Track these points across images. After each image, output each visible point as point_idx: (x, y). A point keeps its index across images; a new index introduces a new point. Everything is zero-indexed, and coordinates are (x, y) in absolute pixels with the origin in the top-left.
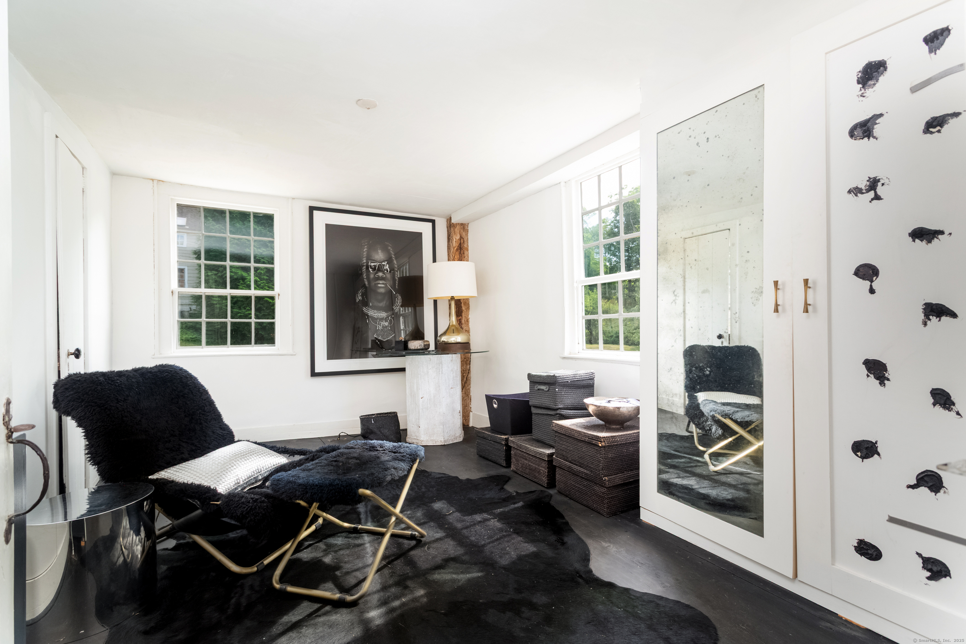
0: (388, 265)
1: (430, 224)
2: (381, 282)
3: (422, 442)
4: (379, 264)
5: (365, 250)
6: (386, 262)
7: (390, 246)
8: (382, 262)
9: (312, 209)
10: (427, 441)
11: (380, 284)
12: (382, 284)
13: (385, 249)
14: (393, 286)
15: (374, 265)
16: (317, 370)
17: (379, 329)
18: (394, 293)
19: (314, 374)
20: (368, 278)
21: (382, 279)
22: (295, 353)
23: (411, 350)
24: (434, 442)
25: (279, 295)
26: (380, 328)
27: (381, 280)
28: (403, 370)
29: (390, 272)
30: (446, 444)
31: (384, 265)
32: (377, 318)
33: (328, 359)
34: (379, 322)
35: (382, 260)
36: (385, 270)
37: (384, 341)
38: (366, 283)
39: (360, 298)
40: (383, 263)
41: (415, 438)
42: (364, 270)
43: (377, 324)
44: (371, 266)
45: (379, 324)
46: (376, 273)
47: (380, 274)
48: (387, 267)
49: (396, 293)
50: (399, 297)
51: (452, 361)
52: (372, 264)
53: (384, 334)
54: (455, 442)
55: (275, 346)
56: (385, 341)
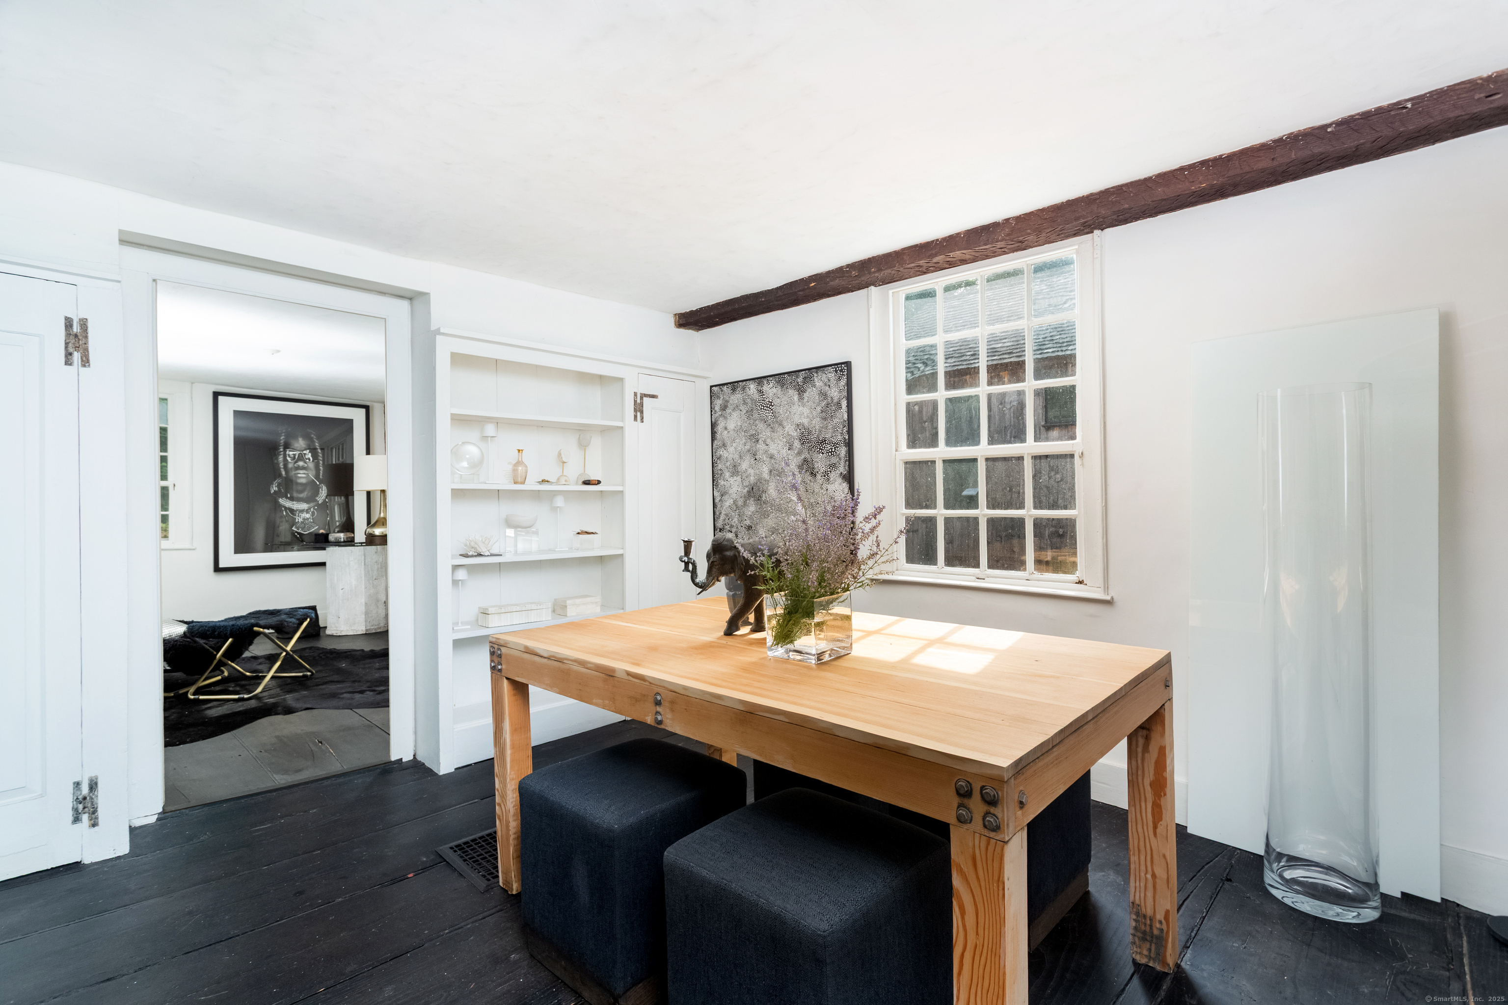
0: (310, 454)
1: (364, 410)
2: (301, 472)
3: (342, 632)
4: (299, 452)
5: (282, 438)
6: (308, 451)
7: (313, 434)
8: (303, 451)
9: (216, 395)
10: (347, 630)
11: (300, 474)
12: (302, 474)
13: (307, 437)
14: (317, 476)
15: (294, 454)
16: (221, 565)
17: (298, 521)
18: (318, 483)
19: (217, 569)
20: (285, 466)
21: (303, 468)
22: (193, 548)
23: (331, 542)
24: (355, 632)
25: (174, 485)
26: (300, 520)
27: (301, 470)
28: (323, 564)
29: (313, 461)
30: (367, 633)
31: (305, 454)
32: (297, 510)
33: (235, 553)
34: (299, 514)
35: (303, 449)
36: (307, 459)
37: (304, 534)
38: (283, 473)
39: (276, 489)
40: (305, 452)
41: (335, 629)
42: (281, 459)
43: (295, 516)
44: (289, 455)
45: (298, 516)
46: (296, 462)
47: (301, 463)
48: (309, 456)
49: (320, 483)
50: (324, 488)
51: (376, 552)
52: (291, 453)
53: (305, 526)
54: (378, 631)
55: (168, 540)
56: (306, 534)
